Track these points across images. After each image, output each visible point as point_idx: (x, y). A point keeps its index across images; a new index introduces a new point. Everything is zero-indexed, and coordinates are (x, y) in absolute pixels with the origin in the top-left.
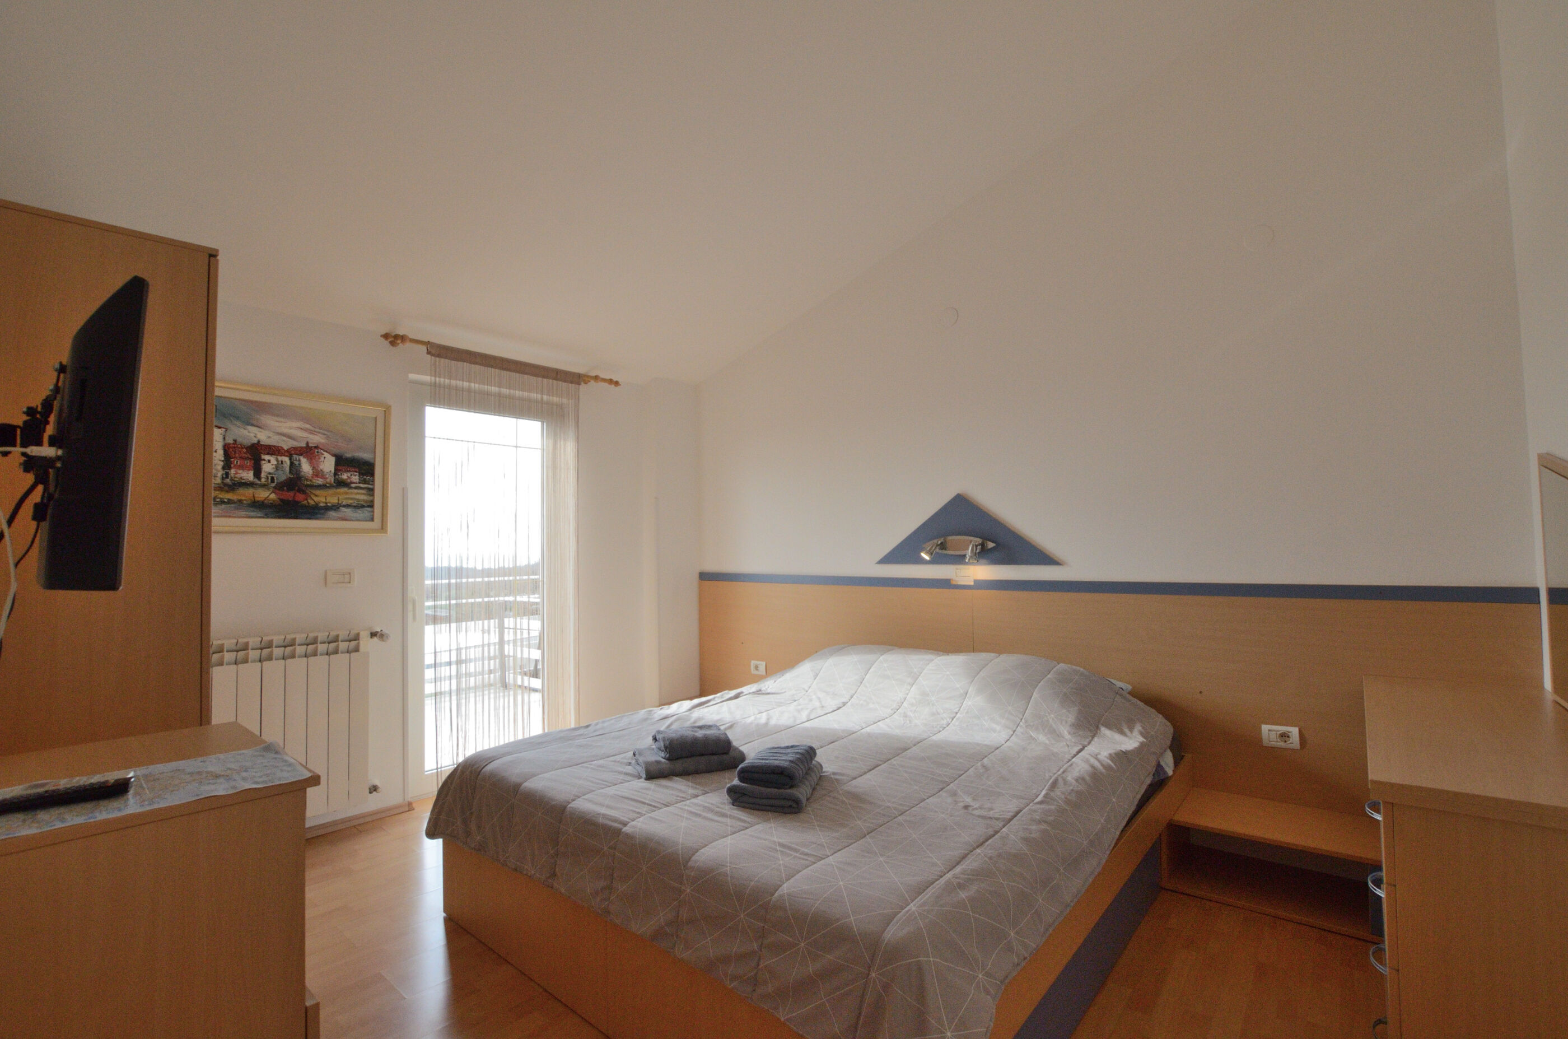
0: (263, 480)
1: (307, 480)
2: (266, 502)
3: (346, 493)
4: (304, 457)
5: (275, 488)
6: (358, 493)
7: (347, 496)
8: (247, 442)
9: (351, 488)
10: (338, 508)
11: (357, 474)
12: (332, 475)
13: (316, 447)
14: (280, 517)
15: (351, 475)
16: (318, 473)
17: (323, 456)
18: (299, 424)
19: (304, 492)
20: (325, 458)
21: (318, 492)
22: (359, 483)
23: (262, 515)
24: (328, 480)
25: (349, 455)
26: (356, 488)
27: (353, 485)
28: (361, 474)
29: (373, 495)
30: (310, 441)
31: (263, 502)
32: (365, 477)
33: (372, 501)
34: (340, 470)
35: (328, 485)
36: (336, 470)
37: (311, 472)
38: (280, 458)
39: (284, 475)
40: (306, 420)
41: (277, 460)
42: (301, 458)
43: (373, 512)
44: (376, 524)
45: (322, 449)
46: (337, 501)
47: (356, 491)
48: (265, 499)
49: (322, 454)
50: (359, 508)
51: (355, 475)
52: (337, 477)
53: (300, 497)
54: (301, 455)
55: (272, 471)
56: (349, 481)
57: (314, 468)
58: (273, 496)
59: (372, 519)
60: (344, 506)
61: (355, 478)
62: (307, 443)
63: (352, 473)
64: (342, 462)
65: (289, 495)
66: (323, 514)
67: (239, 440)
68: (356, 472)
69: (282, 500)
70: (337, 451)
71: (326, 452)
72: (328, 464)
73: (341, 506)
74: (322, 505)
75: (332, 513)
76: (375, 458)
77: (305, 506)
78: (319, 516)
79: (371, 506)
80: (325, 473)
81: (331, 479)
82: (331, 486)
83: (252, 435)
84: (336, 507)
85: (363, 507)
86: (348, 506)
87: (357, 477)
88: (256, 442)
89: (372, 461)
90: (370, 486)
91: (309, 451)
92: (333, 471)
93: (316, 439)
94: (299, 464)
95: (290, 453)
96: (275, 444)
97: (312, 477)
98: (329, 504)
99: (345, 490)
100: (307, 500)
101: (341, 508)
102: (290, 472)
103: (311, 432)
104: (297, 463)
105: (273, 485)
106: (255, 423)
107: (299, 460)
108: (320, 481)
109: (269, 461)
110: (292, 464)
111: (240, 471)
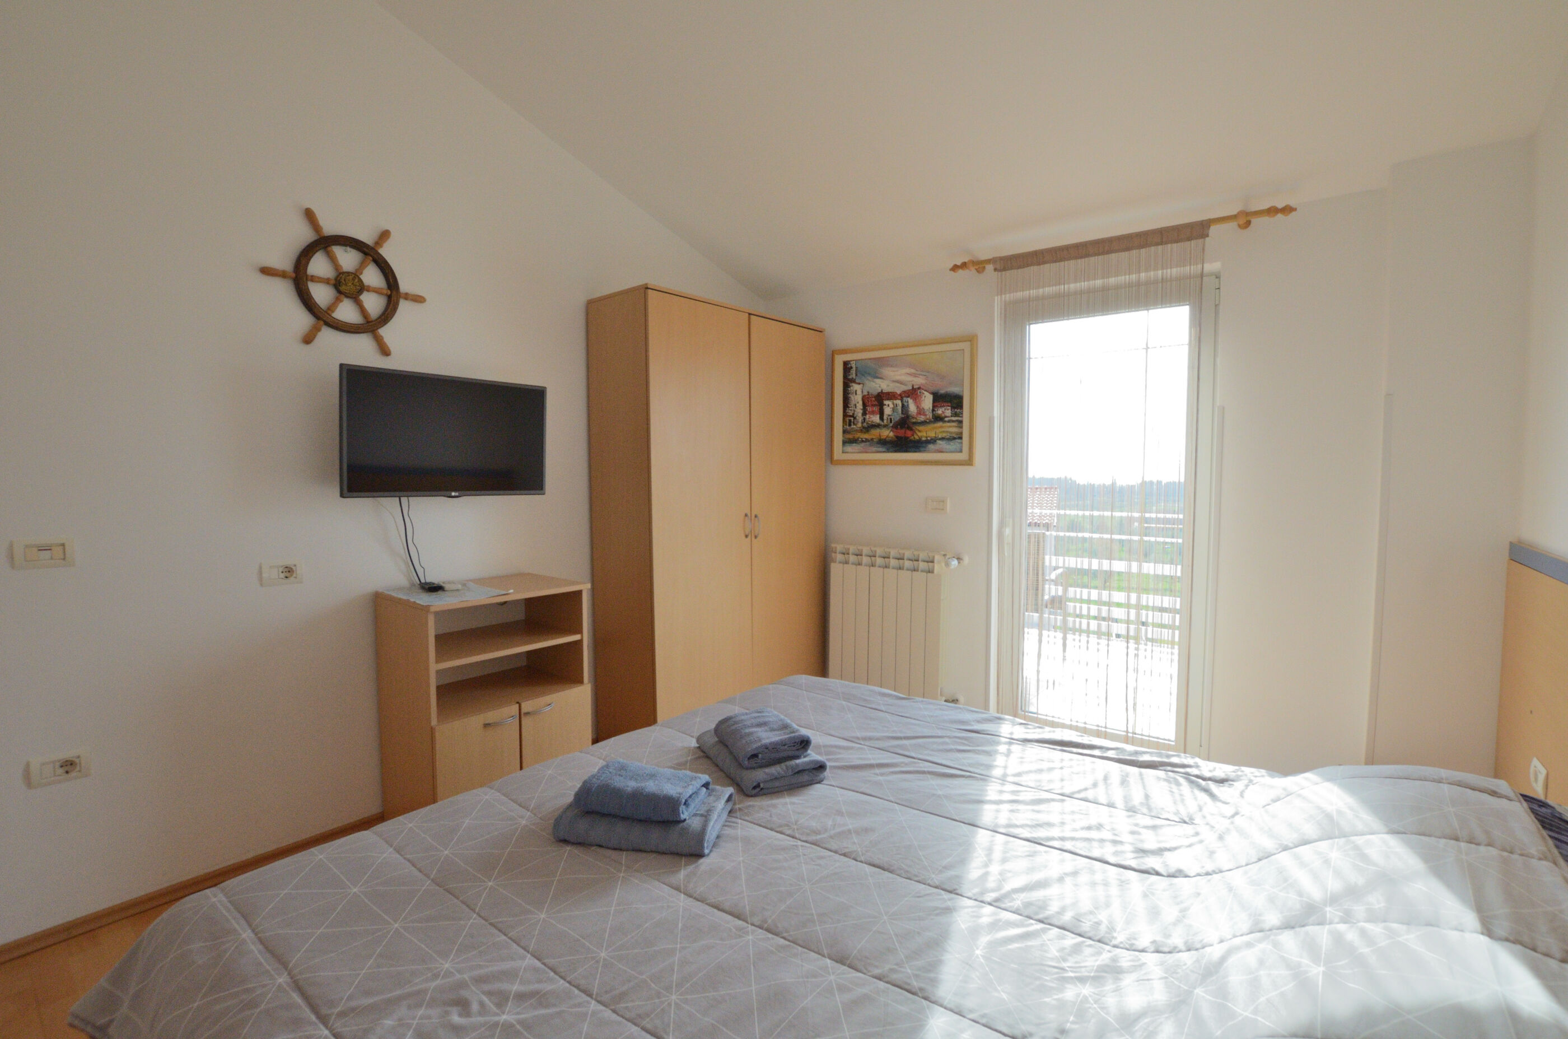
0: (885, 421)
1: (913, 418)
2: (887, 439)
3: (941, 427)
4: (911, 399)
5: (892, 427)
6: (950, 427)
7: (943, 430)
8: (875, 393)
9: (945, 421)
10: (935, 441)
11: (950, 408)
12: (931, 411)
13: (919, 388)
14: (896, 451)
15: (945, 409)
16: (921, 411)
17: (924, 395)
18: (908, 370)
19: (911, 429)
20: (925, 397)
21: (921, 428)
22: (951, 416)
23: (884, 450)
24: (928, 417)
25: (942, 392)
26: (949, 421)
27: (946, 419)
28: (953, 408)
29: (961, 427)
30: (914, 383)
31: (885, 439)
32: (956, 410)
33: (961, 433)
34: (936, 406)
35: (928, 421)
36: (934, 407)
37: (916, 411)
38: (895, 402)
39: (898, 416)
40: (911, 366)
41: (893, 404)
42: (909, 399)
43: (962, 443)
44: (963, 456)
45: (923, 389)
46: (934, 435)
47: (949, 424)
48: (887, 437)
49: (923, 393)
50: (951, 441)
51: (948, 410)
52: (934, 413)
53: (909, 433)
54: (908, 397)
55: (890, 414)
56: (943, 415)
57: (918, 407)
58: (891, 434)
59: (961, 451)
60: (940, 439)
61: (948, 412)
62: (913, 386)
63: (945, 407)
64: (939, 398)
65: (901, 433)
66: (925, 447)
67: (871, 391)
68: (949, 406)
69: (897, 437)
70: (933, 389)
71: (926, 391)
72: (927, 402)
73: (937, 439)
74: (924, 439)
75: (931, 446)
76: (963, 391)
77: (911, 441)
78: (922, 449)
79: (961, 438)
80: (926, 410)
81: (930, 415)
82: (930, 422)
83: (878, 386)
84: (933, 441)
85: (954, 439)
86: (942, 439)
87: (950, 411)
88: (880, 391)
89: (961, 394)
90: (960, 419)
91: (914, 393)
92: (931, 408)
93: (919, 381)
94: (908, 405)
95: (901, 397)
96: (892, 391)
97: (917, 415)
98: (929, 438)
99: (940, 424)
100: (913, 435)
101: (938, 441)
102: (902, 413)
103: (915, 375)
104: (906, 404)
105: (891, 425)
106: (880, 376)
107: (908, 402)
108: (922, 418)
109: (888, 405)
110: (903, 406)
111: (872, 416)
